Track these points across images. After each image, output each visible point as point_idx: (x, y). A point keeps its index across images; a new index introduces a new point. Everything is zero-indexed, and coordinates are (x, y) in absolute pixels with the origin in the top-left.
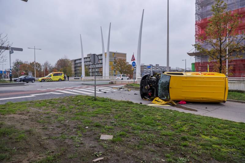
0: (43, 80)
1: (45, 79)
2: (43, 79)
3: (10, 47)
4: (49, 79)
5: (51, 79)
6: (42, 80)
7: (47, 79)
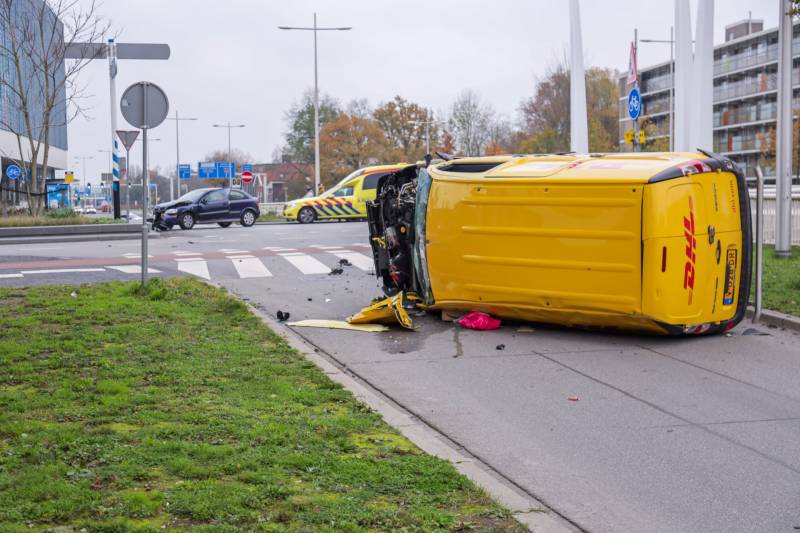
0: (310, 215)
1: (320, 206)
2: (309, 207)
3: (111, 41)
4: (339, 205)
5: (349, 205)
6: (300, 212)
7: (330, 206)
